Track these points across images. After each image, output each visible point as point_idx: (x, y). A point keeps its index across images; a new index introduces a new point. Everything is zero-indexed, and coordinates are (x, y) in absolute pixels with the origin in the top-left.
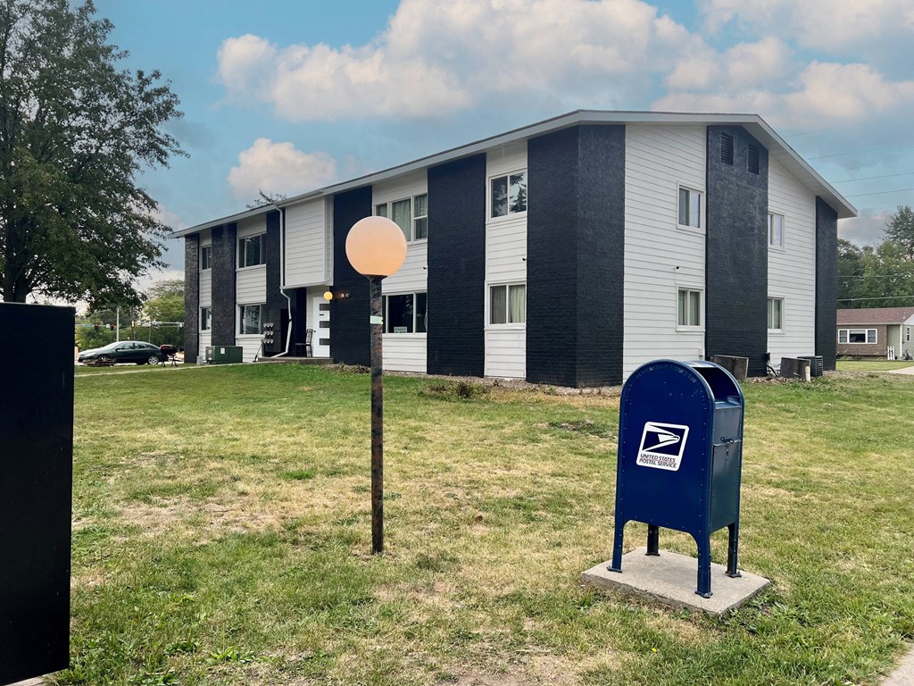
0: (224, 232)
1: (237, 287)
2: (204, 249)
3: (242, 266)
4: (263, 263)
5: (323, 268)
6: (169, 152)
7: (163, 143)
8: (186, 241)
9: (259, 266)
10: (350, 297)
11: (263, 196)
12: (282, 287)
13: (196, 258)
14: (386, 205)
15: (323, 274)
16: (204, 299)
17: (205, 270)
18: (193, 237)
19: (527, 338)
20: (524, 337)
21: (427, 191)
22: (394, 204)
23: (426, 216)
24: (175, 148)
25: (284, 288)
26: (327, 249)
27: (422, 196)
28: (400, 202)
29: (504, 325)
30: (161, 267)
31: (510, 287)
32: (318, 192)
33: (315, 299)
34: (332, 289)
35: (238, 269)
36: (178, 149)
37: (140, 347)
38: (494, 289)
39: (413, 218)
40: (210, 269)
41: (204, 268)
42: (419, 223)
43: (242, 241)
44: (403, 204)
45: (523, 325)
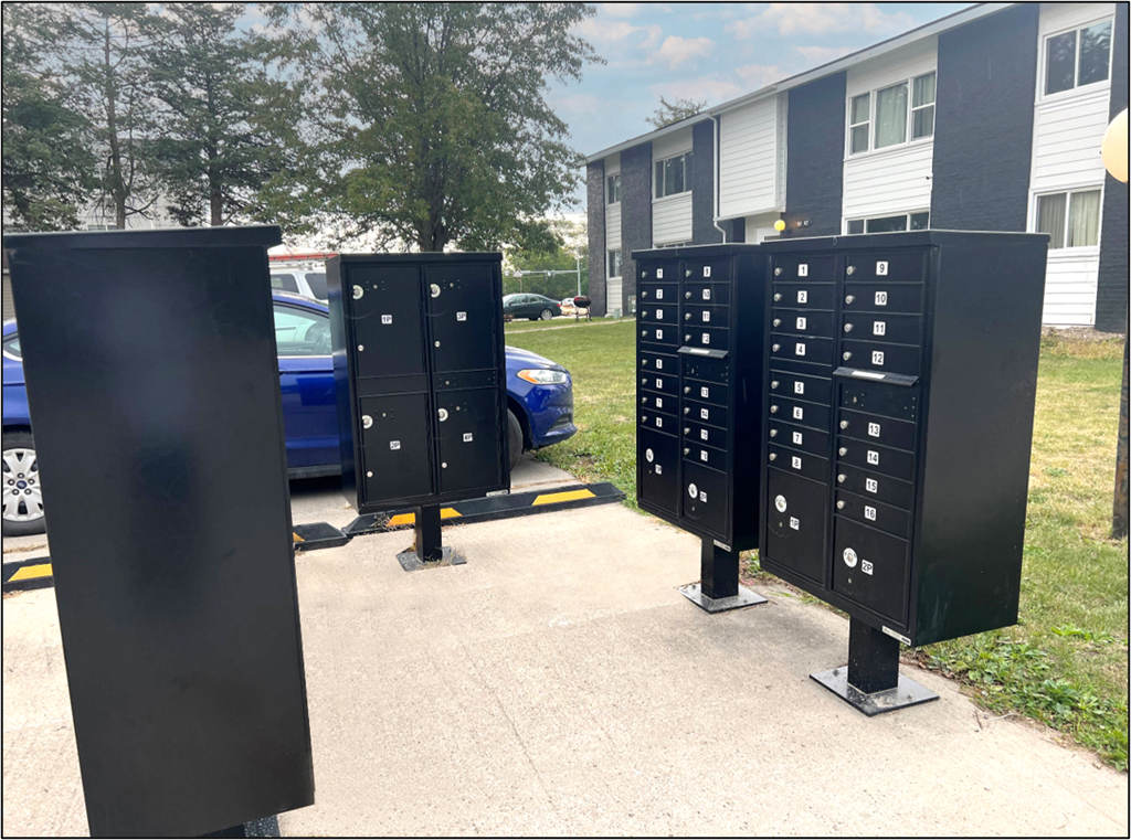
0: (636, 155)
1: (654, 222)
2: (611, 180)
3: (659, 195)
4: (687, 190)
5: (773, 190)
6: (583, 59)
7: (575, 50)
8: (588, 171)
9: (682, 194)
10: (810, 224)
11: (666, 104)
12: (716, 218)
13: (600, 191)
14: (869, 94)
15: (774, 197)
16: (612, 240)
17: (613, 205)
18: (597, 165)
19: (1100, 267)
20: (1095, 266)
21: (935, 68)
22: (880, 92)
23: (934, 104)
24: (590, 54)
25: (720, 219)
26: (779, 164)
27: (927, 76)
28: (890, 89)
29: (1058, 250)
30: (571, 204)
31: (1073, 195)
32: (770, 89)
33: (758, 230)
34: (783, 216)
35: (654, 200)
36: (593, 55)
37: (533, 300)
38: (1044, 200)
39: (910, 109)
40: (619, 203)
41: (611, 201)
42: (919, 115)
43: (660, 164)
44: (894, 90)
45: (1096, 249)
